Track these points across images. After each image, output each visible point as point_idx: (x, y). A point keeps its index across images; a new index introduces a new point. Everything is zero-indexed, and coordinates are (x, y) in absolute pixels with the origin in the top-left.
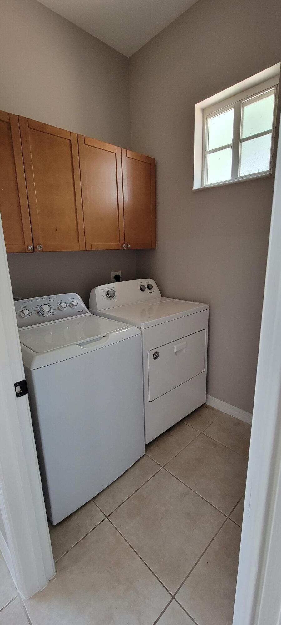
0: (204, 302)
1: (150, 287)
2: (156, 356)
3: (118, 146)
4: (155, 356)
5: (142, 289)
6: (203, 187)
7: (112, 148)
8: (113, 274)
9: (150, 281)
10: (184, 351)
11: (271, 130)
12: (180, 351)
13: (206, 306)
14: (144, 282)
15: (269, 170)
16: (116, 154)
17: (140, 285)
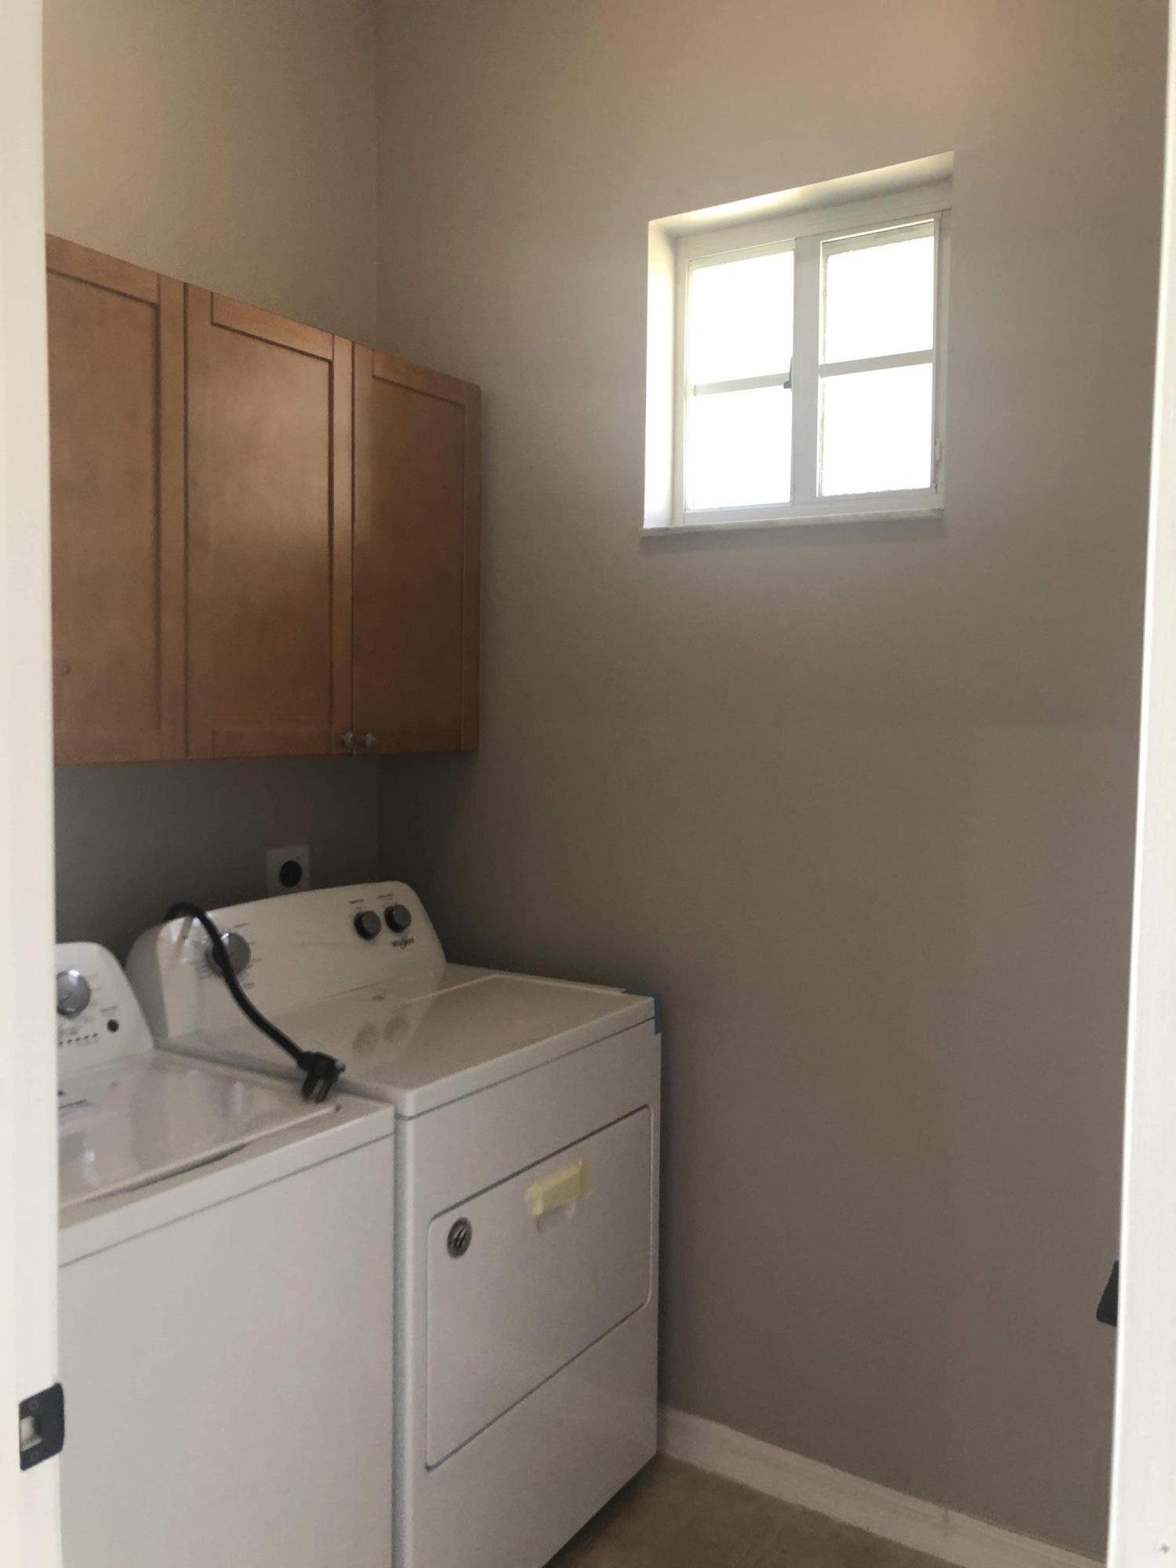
0: (635, 988)
1: (396, 920)
2: (458, 1242)
3: (340, 336)
4: (457, 1240)
5: (364, 927)
6: (679, 524)
7: (316, 342)
8: (276, 858)
9: (402, 894)
10: (570, 1213)
11: (928, 352)
12: (552, 1213)
13: (644, 1004)
14: (373, 896)
15: (931, 487)
16: (331, 363)
17: (354, 913)
